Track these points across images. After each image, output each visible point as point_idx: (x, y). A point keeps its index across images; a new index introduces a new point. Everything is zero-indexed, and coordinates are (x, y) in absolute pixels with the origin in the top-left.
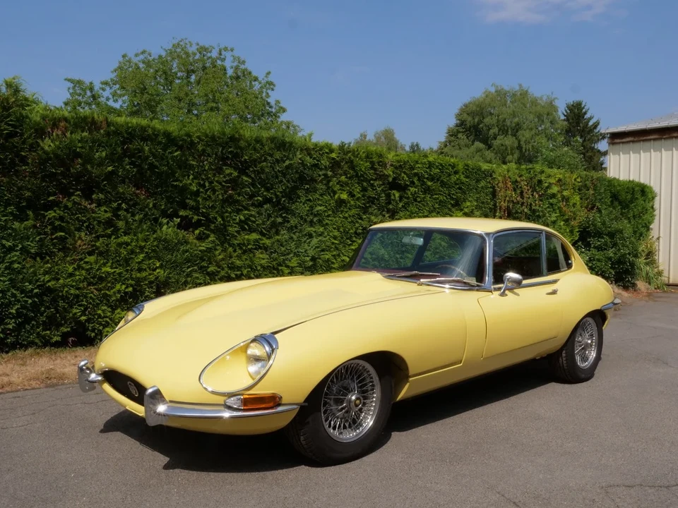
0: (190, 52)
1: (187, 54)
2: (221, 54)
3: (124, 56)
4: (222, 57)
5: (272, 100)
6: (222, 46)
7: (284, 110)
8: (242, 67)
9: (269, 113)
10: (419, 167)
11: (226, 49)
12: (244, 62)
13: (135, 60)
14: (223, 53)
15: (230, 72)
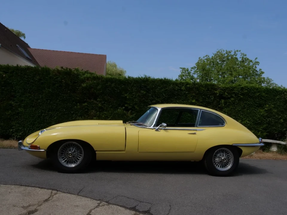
0: (223, 53)
1: (222, 54)
2: (235, 53)
3: (199, 58)
4: (236, 54)
5: (258, 69)
6: (236, 50)
7: (263, 73)
8: (245, 57)
9: (256, 75)
10: (235, 90)
11: (237, 51)
12: (246, 55)
13: (203, 59)
14: (236, 52)
15: (240, 59)
